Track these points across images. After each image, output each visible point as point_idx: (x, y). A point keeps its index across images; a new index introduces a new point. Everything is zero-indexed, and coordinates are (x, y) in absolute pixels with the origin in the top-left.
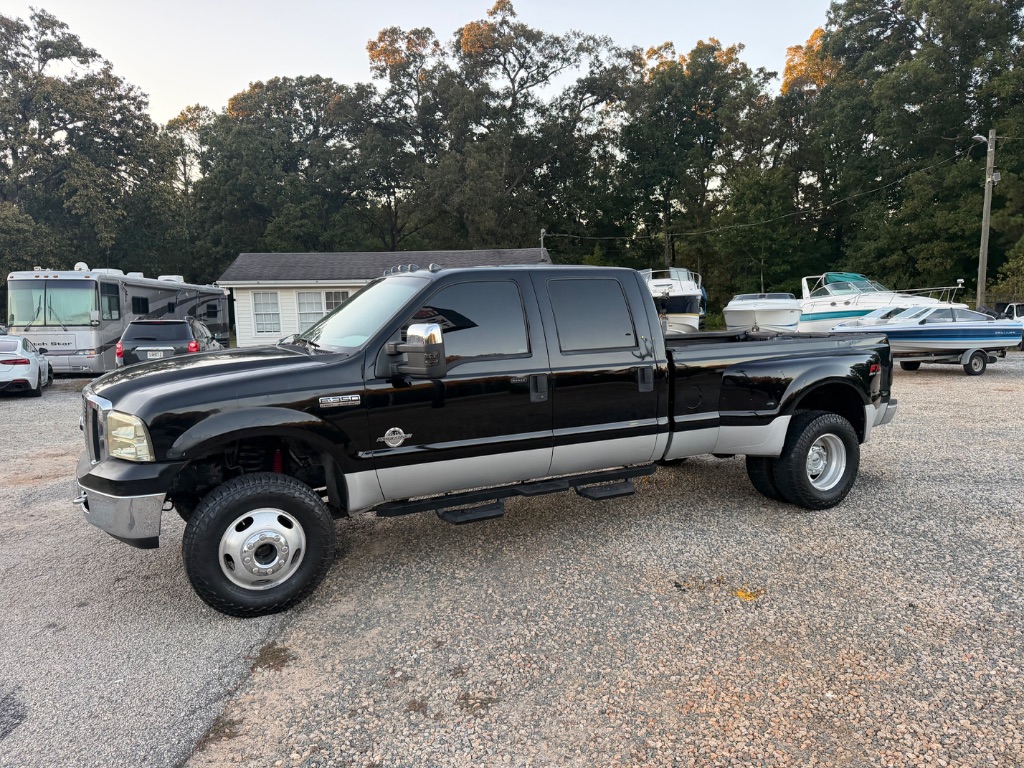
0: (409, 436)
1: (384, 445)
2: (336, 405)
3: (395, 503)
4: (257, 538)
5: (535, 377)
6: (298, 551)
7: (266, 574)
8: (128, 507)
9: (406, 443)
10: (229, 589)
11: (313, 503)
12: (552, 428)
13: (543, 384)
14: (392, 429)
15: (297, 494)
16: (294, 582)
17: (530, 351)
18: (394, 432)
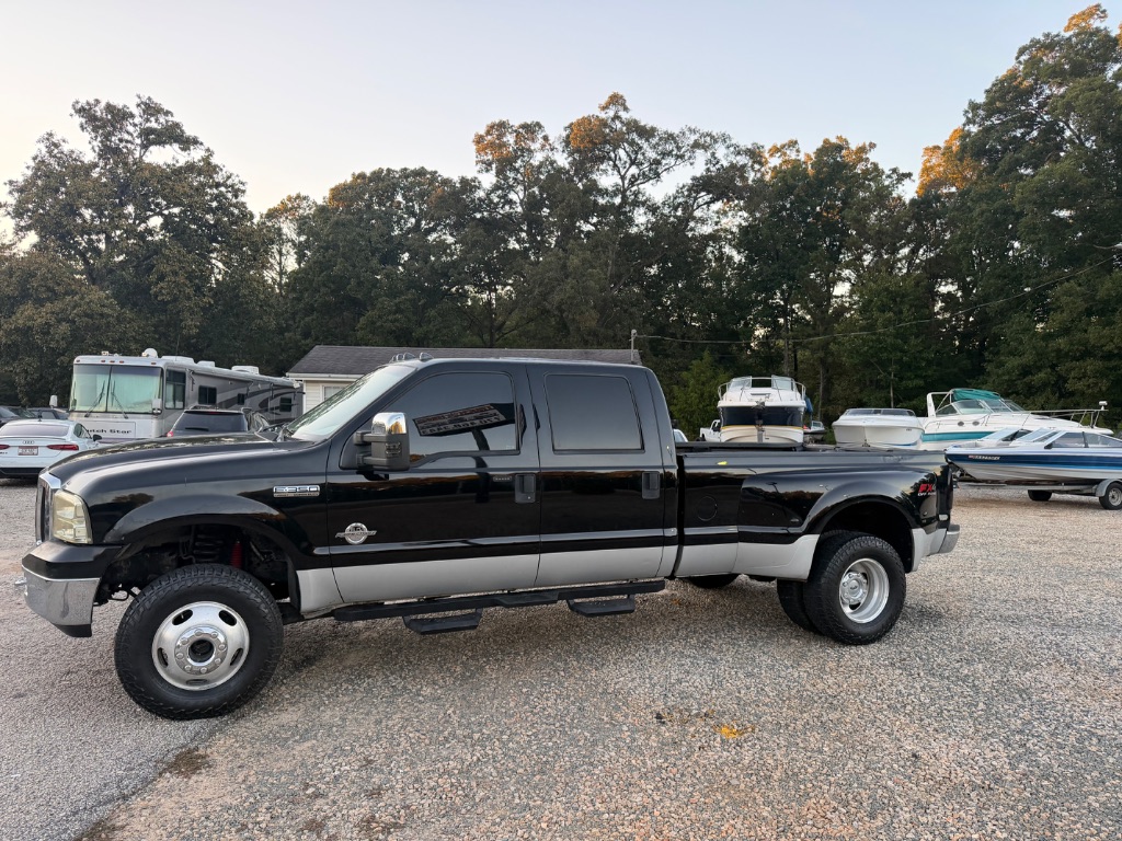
0: (373, 532)
1: (343, 542)
2: (292, 495)
3: (357, 606)
4: (192, 633)
5: (522, 476)
6: (240, 651)
7: (200, 673)
8: (61, 593)
9: (369, 540)
10: (160, 686)
11: (259, 600)
12: (539, 533)
13: (531, 483)
14: (354, 525)
15: (241, 589)
16: (232, 684)
17: (518, 448)
18: (356, 528)
